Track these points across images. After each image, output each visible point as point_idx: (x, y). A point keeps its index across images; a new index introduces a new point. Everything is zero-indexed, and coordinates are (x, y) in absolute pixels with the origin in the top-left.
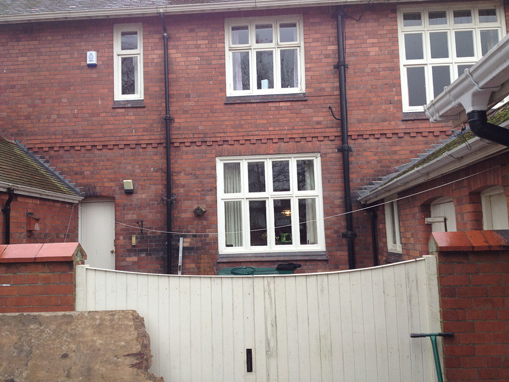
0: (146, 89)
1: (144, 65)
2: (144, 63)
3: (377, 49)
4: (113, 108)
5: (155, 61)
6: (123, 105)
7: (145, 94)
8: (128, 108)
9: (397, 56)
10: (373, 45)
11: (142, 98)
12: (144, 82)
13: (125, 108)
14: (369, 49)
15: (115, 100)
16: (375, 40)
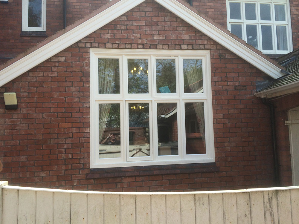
0: (48, 24)
1: (47, 6)
2: (47, 4)
3: (213, 10)
4: (20, 36)
5: (56, 3)
6: (29, 34)
7: (47, 27)
8: (33, 36)
9: (226, 16)
10: (211, 7)
11: (45, 30)
12: (47, 19)
13: (31, 36)
14: (208, 10)
15: (22, 30)
16: (212, 4)
